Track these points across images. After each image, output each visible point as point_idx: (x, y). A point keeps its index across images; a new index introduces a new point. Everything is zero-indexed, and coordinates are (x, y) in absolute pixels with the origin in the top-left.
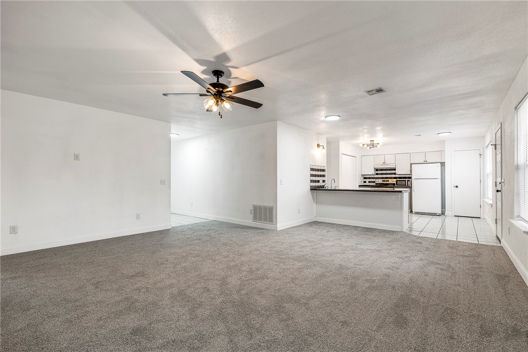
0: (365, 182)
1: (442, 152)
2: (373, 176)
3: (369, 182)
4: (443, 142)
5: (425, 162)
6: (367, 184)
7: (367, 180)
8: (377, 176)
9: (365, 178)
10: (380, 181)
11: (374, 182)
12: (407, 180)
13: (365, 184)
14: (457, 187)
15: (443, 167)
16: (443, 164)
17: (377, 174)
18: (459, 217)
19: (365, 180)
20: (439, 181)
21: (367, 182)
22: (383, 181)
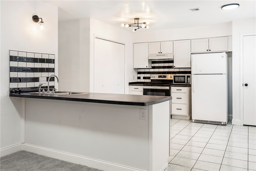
0: (139, 78)
1: (228, 37)
2: (148, 70)
3: (144, 78)
4: (229, 24)
5: (208, 52)
6: (142, 80)
7: (142, 76)
8: (152, 70)
9: (139, 73)
10: (156, 77)
11: (149, 78)
12: (186, 75)
13: (139, 81)
14: (246, 85)
15: (230, 58)
16: (229, 54)
17: (153, 68)
18: (250, 127)
19: (139, 75)
20: (225, 77)
21: (142, 78)
22: (159, 77)
